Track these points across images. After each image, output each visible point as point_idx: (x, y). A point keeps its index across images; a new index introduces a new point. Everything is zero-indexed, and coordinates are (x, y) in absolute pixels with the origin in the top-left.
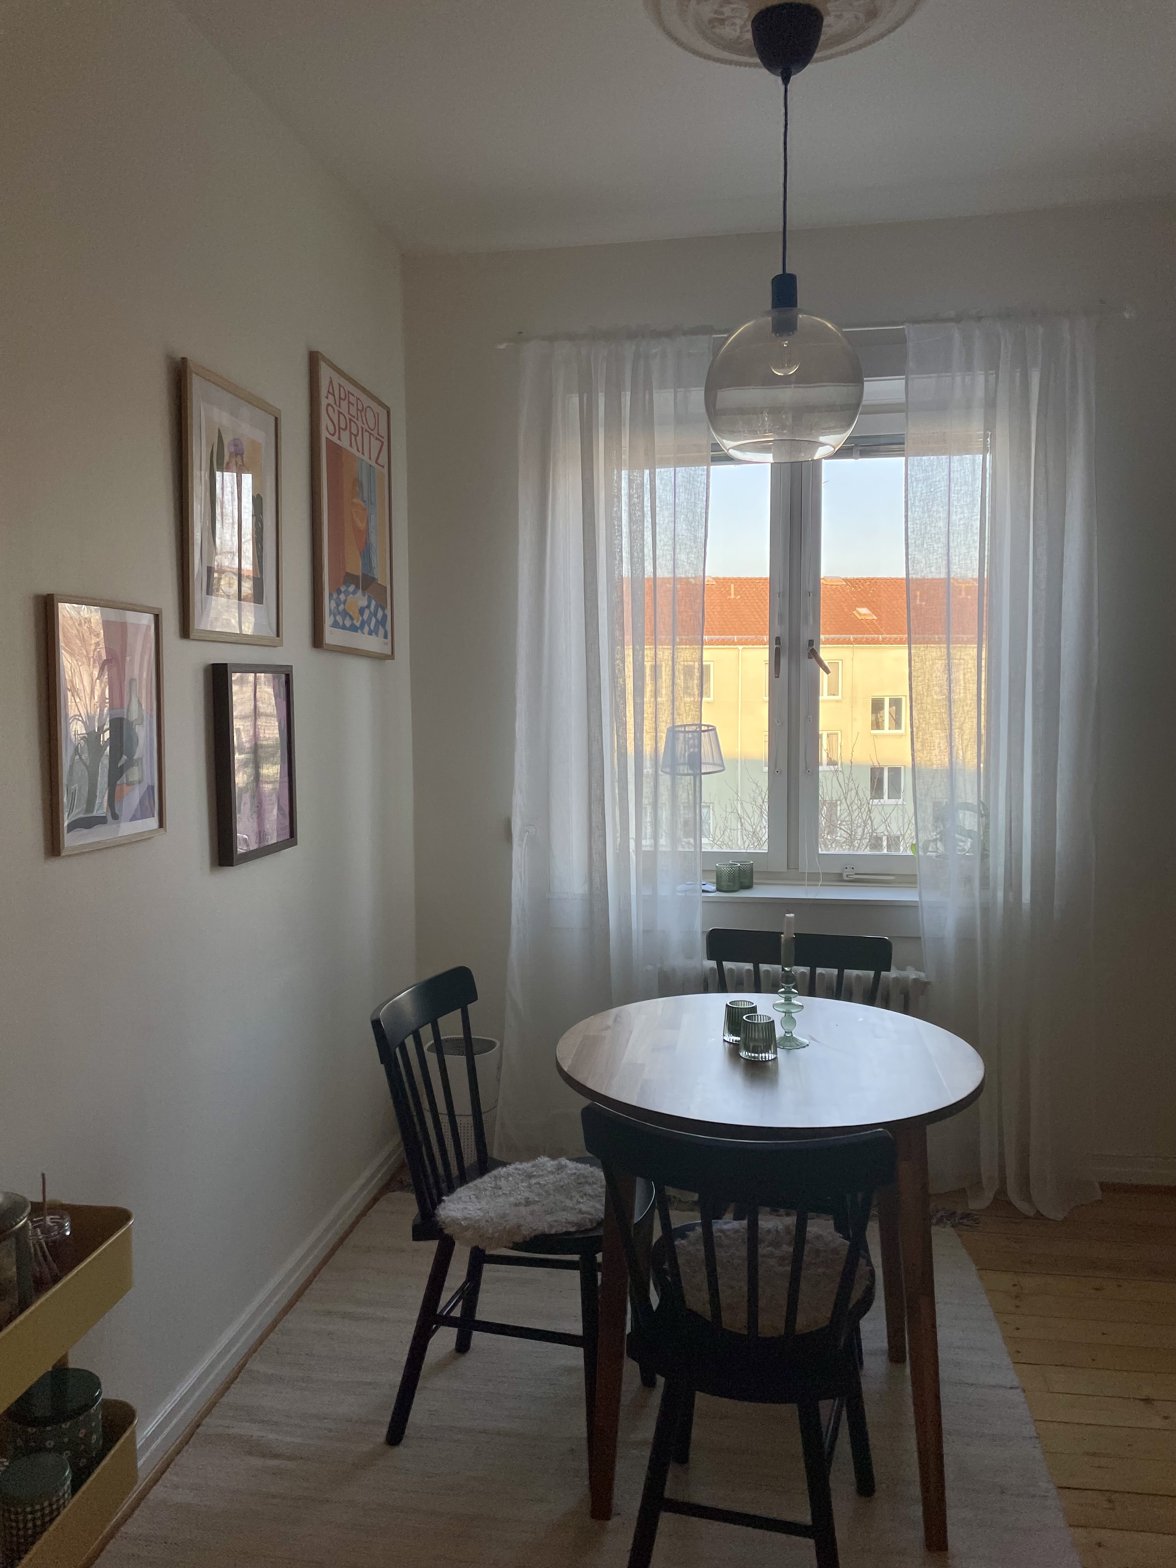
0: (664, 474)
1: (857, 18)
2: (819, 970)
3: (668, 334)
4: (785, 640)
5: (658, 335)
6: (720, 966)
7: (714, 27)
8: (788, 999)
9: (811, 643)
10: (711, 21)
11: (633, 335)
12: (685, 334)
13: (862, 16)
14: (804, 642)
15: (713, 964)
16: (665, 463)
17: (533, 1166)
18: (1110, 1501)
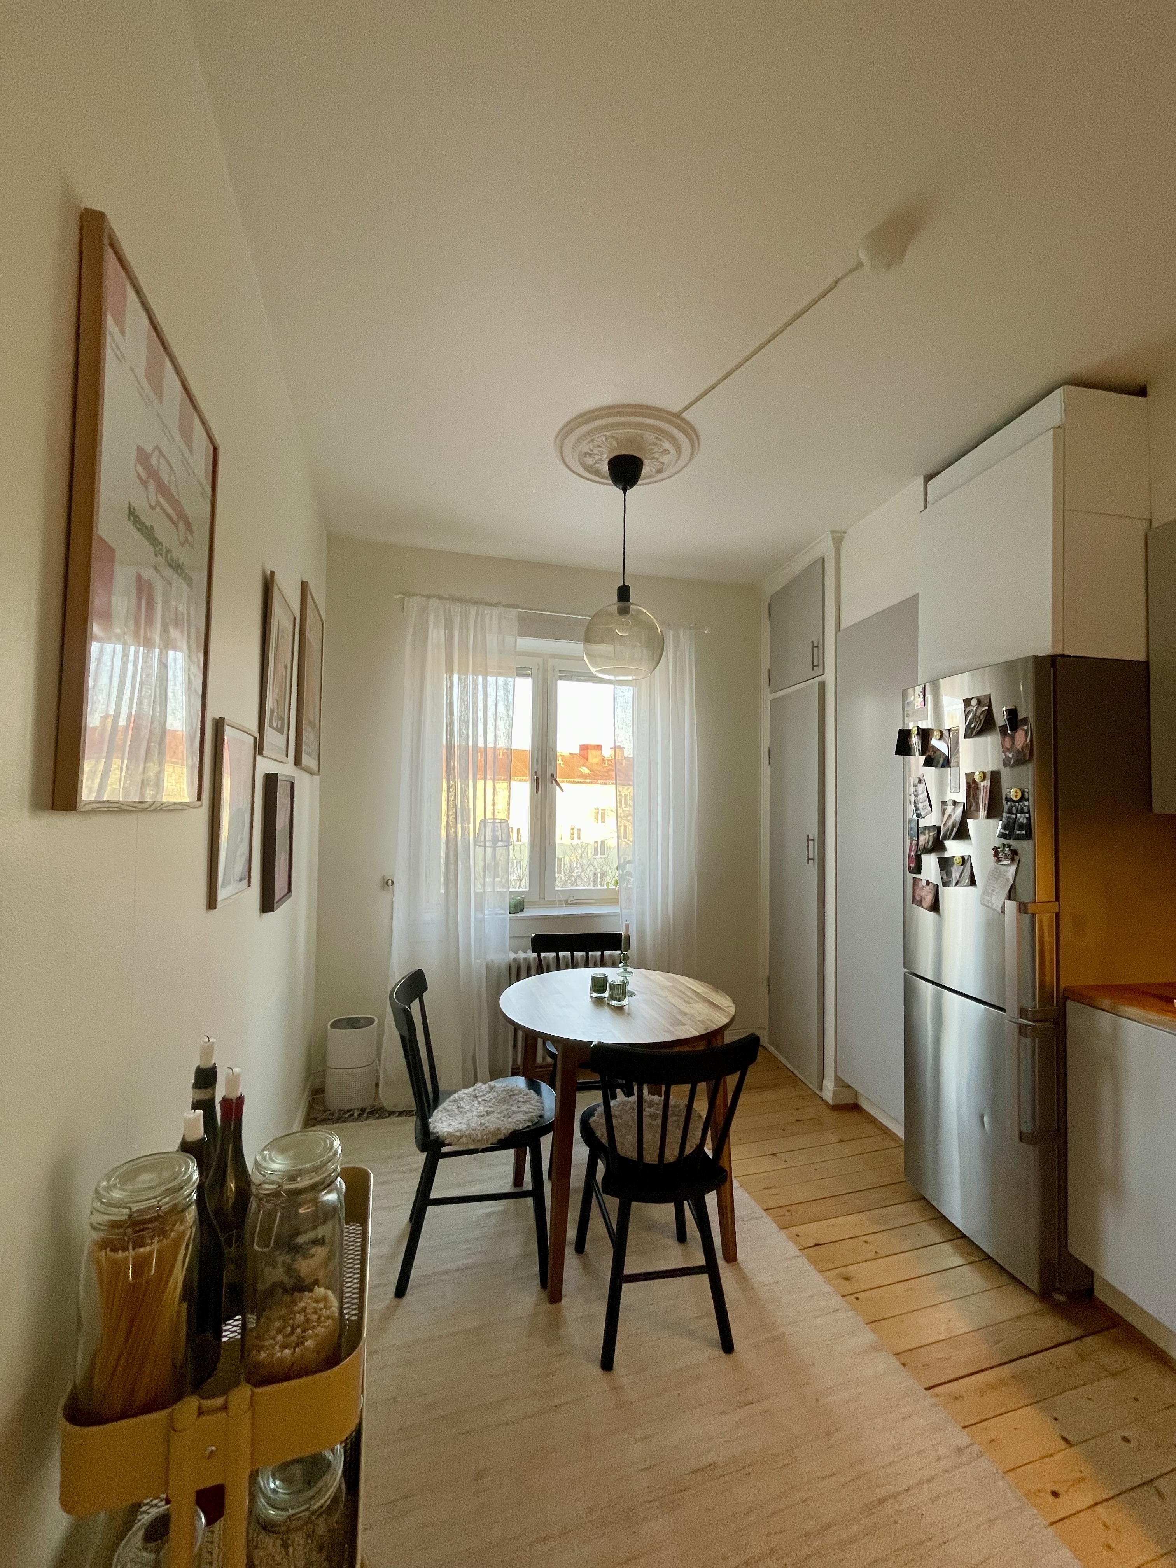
0: (491, 679)
1: (651, 471)
2: (590, 953)
3: (495, 605)
4: (539, 773)
5: (489, 604)
6: (539, 956)
7: (585, 457)
8: (626, 970)
9: (552, 775)
10: (585, 453)
11: (477, 602)
12: (504, 606)
13: (654, 471)
14: (549, 775)
15: (535, 955)
16: (492, 674)
17: (474, 1090)
18: (788, 1211)
